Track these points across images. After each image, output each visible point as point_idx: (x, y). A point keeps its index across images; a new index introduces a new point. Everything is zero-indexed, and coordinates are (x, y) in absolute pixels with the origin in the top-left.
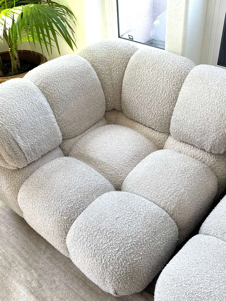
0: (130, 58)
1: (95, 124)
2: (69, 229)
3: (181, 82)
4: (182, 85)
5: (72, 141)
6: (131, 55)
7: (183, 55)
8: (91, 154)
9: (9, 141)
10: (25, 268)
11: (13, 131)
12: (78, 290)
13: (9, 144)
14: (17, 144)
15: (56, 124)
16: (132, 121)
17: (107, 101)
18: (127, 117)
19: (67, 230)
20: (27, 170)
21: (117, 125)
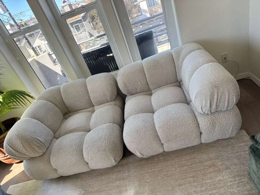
0: (60, 90)
1: (62, 122)
2: (83, 153)
3: (86, 85)
4: (87, 86)
5: (58, 132)
6: (60, 89)
7: (79, 78)
8: (71, 129)
9: (35, 140)
10: (74, 192)
11: (34, 136)
12: (101, 178)
13: (36, 141)
14: (39, 140)
15: (47, 128)
16: (77, 112)
17: (61, 111)
18: (73, 112)
19: (82, 154)
20: (48, 152)
21: (72, 116)
